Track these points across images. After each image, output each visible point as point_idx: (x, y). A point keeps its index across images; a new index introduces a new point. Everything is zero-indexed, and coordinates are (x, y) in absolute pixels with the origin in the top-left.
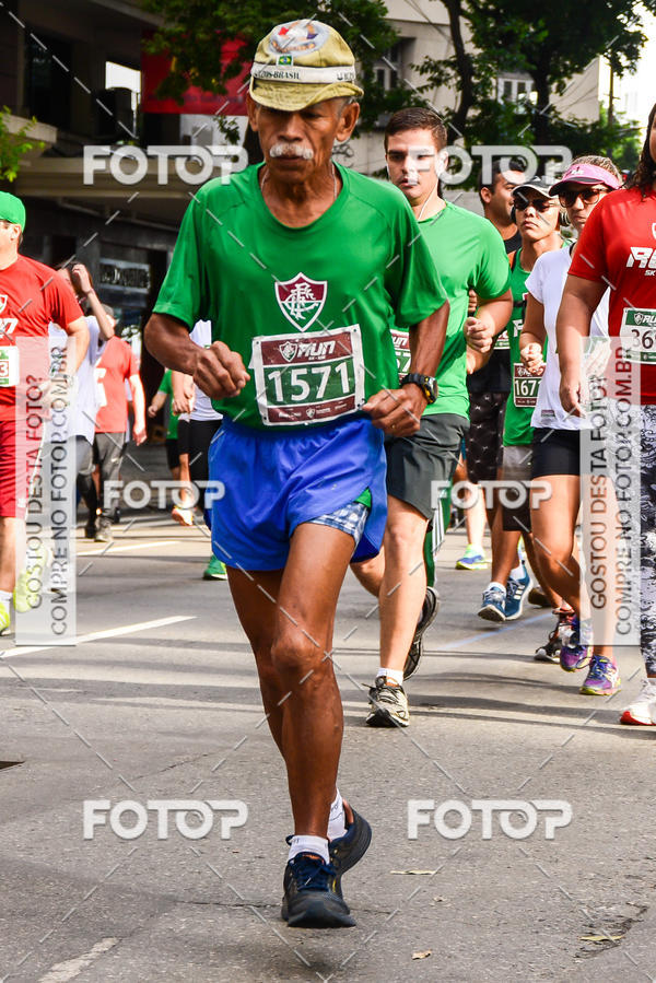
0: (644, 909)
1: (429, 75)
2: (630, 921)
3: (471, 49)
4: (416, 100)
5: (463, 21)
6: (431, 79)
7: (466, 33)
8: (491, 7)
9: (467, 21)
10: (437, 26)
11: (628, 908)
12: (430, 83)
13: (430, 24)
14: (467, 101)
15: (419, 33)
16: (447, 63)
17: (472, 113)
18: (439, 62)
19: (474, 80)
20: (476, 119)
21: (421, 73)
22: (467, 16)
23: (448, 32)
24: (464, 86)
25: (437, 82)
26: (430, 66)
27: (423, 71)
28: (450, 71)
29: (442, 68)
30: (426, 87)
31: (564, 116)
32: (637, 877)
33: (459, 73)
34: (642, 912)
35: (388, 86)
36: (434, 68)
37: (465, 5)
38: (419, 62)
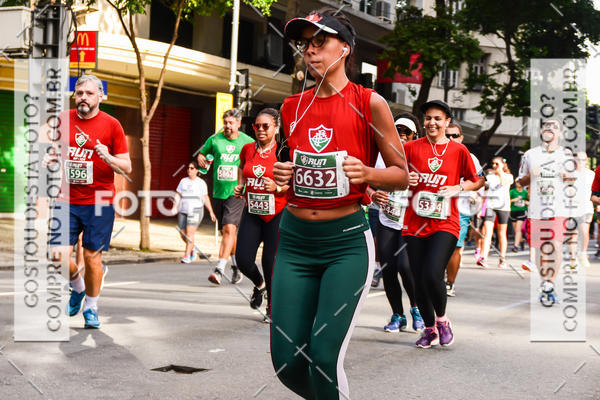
3: (515, 58)
5: (512, 47)
7: (513, 52)
10: (500, 49)
14: (513, 80)
16: (504, 64)
17: (515, 85)
19: (516, 71)
20: (516, 87)
24: (512, 74)
25: (500, 72)
26: (497, 65)
27: (494, 67)
28: (506, 67)
33: (510, 68)
35: (479, 73)
36: (499, 66)
37: (512, 40)
38: (492, 63)
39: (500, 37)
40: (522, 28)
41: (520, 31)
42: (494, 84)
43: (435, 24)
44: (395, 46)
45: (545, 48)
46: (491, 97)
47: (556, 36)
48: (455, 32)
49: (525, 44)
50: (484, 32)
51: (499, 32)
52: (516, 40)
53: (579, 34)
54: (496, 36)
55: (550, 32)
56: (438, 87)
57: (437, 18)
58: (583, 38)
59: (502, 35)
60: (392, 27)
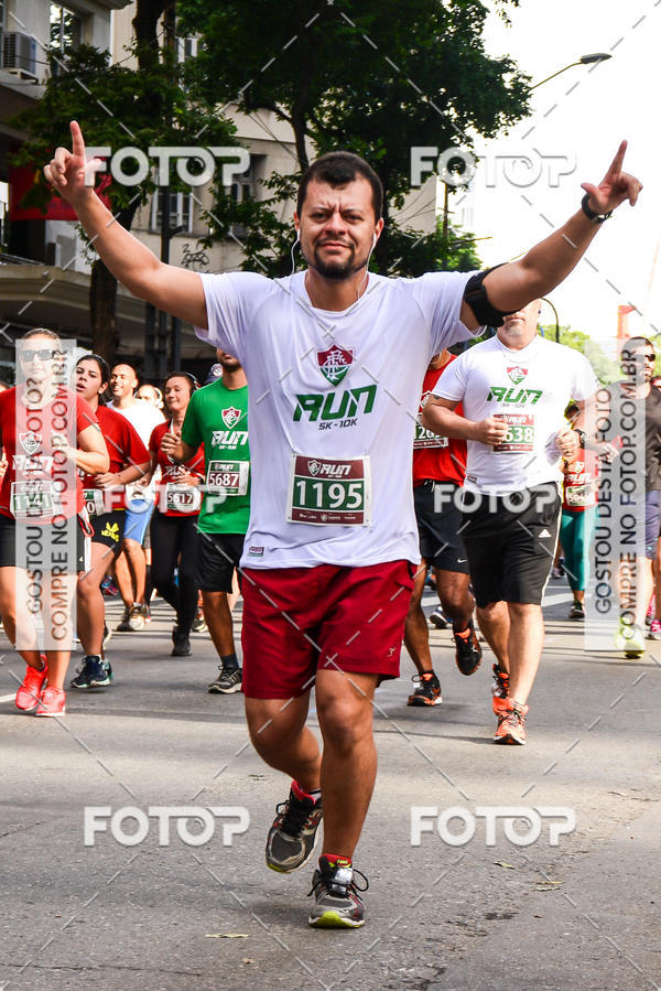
0: (442, 971)
1: (276, 189)
2: (428, 982)
4: (264, 212)
5: (308, 140)
6: (278, 193)
7: (312, 151)
8: (334, 127)
9: (312, 140)
10: (283, 144)
11: (426, 970)
12: (277, 196)
13: (277, 142)
15: (269, 150)
16: (293, 178)
18: (286, 177)
21: (269, 188)
22: (312, 135)
23: (294, 150)
25: (284, 196)
26: (277, 181)
27: (271, 185)
29: (289, 182)
30: (273, 200)
31: (402, 228)
32: (437, 940)
34: (439, 974)
35: (240, 199)
36: (281, 182)
37: (310, 125)
38: (268, 177)
39: (282, 117)
40: (330, 98)
41: (325, 104)
42: (270, 222)
43: (136, 85)
44: (45, 136)
45: (380, 141)
46: (265, 253)
47: (404, 115)
48: (181, 106)
49: (338, 134)
50: (249, 107)
51: (281, 107)
52: (319, 124)
53: (452, 113)
54: (274, 115)
55: (392, 107)
56: (151, 232)
57: (141, 74)
58: (462, 122)
59: (287, 113)
60: (40, 91)
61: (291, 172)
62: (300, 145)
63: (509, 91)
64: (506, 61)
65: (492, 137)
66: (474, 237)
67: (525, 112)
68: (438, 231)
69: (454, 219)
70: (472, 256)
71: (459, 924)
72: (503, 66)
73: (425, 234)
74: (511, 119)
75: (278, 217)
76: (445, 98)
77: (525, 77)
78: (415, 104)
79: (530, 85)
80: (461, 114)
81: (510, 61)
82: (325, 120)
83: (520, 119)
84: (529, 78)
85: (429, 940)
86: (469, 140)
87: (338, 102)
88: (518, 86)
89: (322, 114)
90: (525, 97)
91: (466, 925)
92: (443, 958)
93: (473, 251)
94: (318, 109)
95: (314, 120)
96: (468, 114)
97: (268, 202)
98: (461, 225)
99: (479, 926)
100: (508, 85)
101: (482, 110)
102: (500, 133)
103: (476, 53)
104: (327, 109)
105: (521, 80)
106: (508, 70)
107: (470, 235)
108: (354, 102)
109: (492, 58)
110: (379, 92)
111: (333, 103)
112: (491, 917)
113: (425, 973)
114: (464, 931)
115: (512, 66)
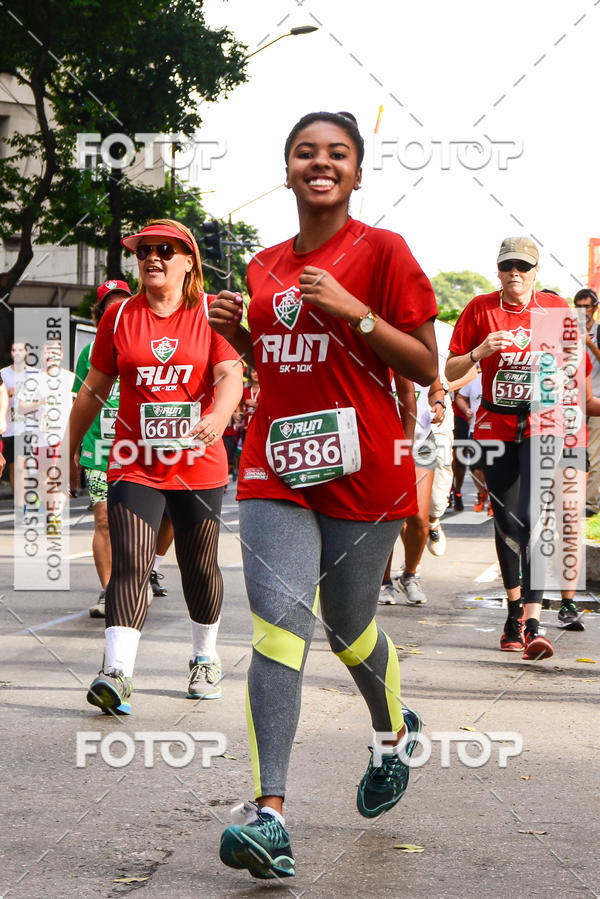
0: (170, 854)
1: (18, 147)
2: (157, 864)
4: (8, 168)
6: (20, 150)
8: (70, 91)
9: (50, 102)
11: (155, 853)
12: (19, 154)
13: (18, 104)
15: (12, 112)
21: (12, 146)
22: (50, 98)
23: (34, 111)
29: (30, 141)
30: (16, 157)
31: (134, 183)
32: (166, 826)
34: (167, 856)
61: (32, 132)
62: (40, 107)
63: (228, 59)
64: (225, 32)
65: (213, 100)
66: (200, 191)
67: (242, 78)
68: (167, 185)
69: (181, 175)
70: (197, 208)
71: (186, 810)
72: (222, 36)
73: (155, 189)
74: (230, 84)
75: (21, 173)
76: (170, 65)
77: (241, 46)
78: (143, 69)
79: (246, 54)
80: (184, 78)
81: (228, 32)
82: (62, 84)
83: (238, 84)
84: (245, 48)
85: (159, 826)
86: (193, 103)
87: (74, 68)
88: (235, 55)
89: (59, 79)
90: (243, 64)
91: (192, 811)
92: (171, 842)
93: (199, 204)
94: (55, 74)
95: (52, 84)
96: (192, 80)
97: (12, 159)
98: (187, 180)
99: (204, 812)
100: (226, 54)
101: (204, 77)
102: (220, 97)
103: (197, 26)
104: (63, 74)
105: (238, 49)
106: (225, 40)
107: (195, 189)
108: (88, 68)
109: (212, 29)
110: (110, 60)
111: (69, 69)
112: (214, 803)
113: (155, 856)
114: (190, 816)
115: (230, 37)
